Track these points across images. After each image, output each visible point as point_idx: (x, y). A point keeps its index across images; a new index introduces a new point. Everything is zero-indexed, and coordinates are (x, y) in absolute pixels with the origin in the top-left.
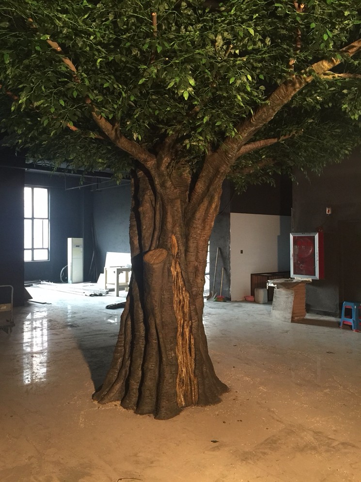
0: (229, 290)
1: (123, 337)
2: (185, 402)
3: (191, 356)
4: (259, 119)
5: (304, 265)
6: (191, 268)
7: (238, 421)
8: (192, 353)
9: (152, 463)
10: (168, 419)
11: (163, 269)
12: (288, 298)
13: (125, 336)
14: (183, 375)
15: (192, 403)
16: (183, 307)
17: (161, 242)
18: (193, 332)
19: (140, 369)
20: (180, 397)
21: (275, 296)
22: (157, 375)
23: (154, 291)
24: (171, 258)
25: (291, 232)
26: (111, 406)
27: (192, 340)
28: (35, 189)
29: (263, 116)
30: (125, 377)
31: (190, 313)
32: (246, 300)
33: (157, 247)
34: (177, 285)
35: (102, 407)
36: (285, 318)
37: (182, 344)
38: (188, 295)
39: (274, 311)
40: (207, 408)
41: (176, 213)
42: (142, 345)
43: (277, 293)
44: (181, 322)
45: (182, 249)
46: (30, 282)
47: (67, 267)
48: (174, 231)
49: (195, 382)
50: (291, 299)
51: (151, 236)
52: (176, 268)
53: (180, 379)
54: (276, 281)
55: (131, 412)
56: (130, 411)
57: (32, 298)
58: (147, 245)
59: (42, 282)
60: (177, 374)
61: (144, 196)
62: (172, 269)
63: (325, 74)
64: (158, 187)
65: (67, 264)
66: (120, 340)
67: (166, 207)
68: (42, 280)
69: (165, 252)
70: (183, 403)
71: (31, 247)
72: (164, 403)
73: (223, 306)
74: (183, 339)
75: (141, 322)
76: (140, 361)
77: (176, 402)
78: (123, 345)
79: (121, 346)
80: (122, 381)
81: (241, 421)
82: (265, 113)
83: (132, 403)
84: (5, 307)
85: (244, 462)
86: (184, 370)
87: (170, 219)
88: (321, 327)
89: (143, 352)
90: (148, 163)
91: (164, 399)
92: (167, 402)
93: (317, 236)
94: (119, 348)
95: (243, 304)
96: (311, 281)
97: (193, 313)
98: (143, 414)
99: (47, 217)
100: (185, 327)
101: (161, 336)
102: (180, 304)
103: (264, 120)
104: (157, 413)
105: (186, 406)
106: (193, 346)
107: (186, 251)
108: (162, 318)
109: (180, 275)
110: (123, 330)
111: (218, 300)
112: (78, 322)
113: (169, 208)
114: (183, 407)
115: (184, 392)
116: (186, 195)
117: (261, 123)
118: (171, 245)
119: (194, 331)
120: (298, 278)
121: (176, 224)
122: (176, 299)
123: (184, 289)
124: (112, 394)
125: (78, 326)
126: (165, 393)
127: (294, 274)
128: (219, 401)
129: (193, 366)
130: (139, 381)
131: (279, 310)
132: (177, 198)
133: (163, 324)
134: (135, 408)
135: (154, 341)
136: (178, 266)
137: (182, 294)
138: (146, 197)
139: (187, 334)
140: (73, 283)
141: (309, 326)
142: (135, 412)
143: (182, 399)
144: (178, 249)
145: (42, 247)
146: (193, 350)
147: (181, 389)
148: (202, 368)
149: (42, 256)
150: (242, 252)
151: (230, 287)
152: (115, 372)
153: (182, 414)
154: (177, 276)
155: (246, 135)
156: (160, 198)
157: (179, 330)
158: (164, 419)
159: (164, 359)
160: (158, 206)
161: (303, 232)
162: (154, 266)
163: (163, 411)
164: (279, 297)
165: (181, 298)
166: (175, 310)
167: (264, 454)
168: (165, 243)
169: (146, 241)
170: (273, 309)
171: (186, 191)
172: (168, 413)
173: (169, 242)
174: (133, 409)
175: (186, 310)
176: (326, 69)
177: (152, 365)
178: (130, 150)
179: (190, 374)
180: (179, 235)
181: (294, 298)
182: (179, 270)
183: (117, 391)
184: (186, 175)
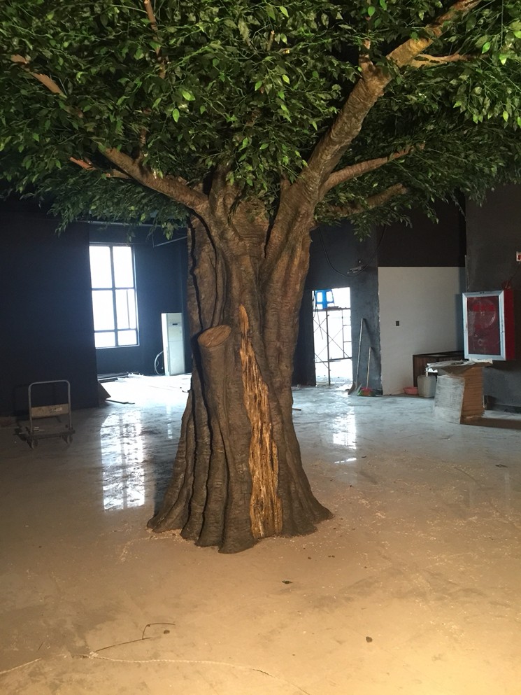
0: (380, 380)
1: (184, 445)
2: (265, 532)
3: (273, 470)
4: (340, 133)
5: (484, 340)
6: (272, 351)
7: (329, 557)
8: (274, 467)
9: (196, 606)
10: (236, 552)
11: (225, 352)
12: (456, 388)
13: (187, 444)
14: (262, 496)
15: (275, 533)
16: (260, 404)
17: (226, 316)
18: (275, 438)
19: (205, 487)
20: (256, 525)
21: (439, 387)
22: (225, 496)
23: (215, 384)
24: (239, 338)
25: (465, 292)
26: (167, 535)
27: (274, 449)
28: (114, 248)
29: (346, 128)
30: (188, 497)
31: (270, 413)
32: (405, 393)
33: (222, 323)
34: (250, 374)
35: (156, 537)
36: (452, 418)
37: (261, 455)
38: (266, 388)
39: (437, 407)
40: (293, 540)
41: (244, 275)
42: (207, 455)
43: (441, 381)
44: (258, 426)
45: (255, 324)
46: (111, 375)
47: (163, 353)
48: (242, 300)
49: (279, 505)
50: (461, 390)
51: (213, 308)
52: (247, 351)
53: (258, 501)
54: (439, 365)
55: (191, 543)
56: (190, 541)
57: (110, 397)
58: (207, 321)
59: (129, 375)
60: (251, 494)
61: (200, 253)
62: (241, 353)
63: (417, 59)
64: (216, 239)
65: (162, 349)
66: (181, 449)
67: (230, 267)
68: (130, 372)
69: (227, 330)
70: (262, 533)
71: (113, 328)
72: (232, 533)
73: (368, 403)
74: (262, 448)
75: (204, 426)
76: (204, 477)
77: (250, 531)
78: (184, 456)
79: (181, 458)
80: (184, 504)
81: (333, 556)
82: (346, 123)
83: (195, 531)
84: (61, 409)
85: (317, 610)
86: (263, 489)
87: (235, 284)
88: (503, 430)
89: (208, 465)
90: (197, 207)
91: (231, 526)
92: (235, 531)
93: (501, 297)
94: (180, 461)
95: (399, 399)
96: (492, 362)
97: (274, 413)
98: (205, 546)
99: (133, 286)
100: (264, 431)
101: (227, 444)
102: (256, 401)
103: (348, 133)
104: (222, 545)
105: (266, 536)
106: (275, 457)
107: (263, 327)
108: (229, 419)
109: (253, 360)
110: (185, 437)
111: (364, 393)
112: (161, 428)
113: (234, 268)
114: (261, 538)
115: (264, 519)
116: (260, 248)
117: (346, 139)
118: (239, 319)
119: (277, 437)
120: (473, 359)
121: (244, 290)
122: (248, 393)
123: (260, 380)
124: (170, 521)
125: (160, 433)
126: (233, 519)
127: (469, 353)
128: (313, 530)
129: (276, 484)
130: (203, 503)
131: (443, 406)
132: (244, 254)
133: (231, 429)
134: (198, 538)
135: (219, 450)
136: (250, 348)
137: (258, 386)
138: (203, 254)
139: (267, 440)
140: (171, 375)
141: (486, 429)
142: (195, 544)
143: (261, 527)
144: (249, 326)
145: (128, 328)
146: (276, 462)
147: (259, 515)
148: (289, 487)
149: (129, 339)
150: (398, 323)
151: (380, 376)
152: (175, 492)
153: (257, 546)
154: (250, 361)
155: (329, 157)
156: (220, 256)
157: (256, 435)
158: (231, 553)
159: (232, 474)
160: (219, 266)
161: (481, 290)
162: (211, 350)
163: (230, 541)
164: (444, 388)
165: (257, 392)
166: (248, 408)
167: (348, 599)
168: (231, 317)
169: (206, 316)
170: (436, 406)
171: (260, 243)
172: (236, 545)
173: (235, 315)
174: (194, 539)
175: (264, 408)
176: (415, 53)
177: (218, 482)
178: (166, 191)
179: (271, 495)
180: (249, 306)
181: (465, 388)
182: (251, 353)
183: (178, 516)
184: (260, 220)
